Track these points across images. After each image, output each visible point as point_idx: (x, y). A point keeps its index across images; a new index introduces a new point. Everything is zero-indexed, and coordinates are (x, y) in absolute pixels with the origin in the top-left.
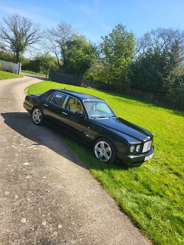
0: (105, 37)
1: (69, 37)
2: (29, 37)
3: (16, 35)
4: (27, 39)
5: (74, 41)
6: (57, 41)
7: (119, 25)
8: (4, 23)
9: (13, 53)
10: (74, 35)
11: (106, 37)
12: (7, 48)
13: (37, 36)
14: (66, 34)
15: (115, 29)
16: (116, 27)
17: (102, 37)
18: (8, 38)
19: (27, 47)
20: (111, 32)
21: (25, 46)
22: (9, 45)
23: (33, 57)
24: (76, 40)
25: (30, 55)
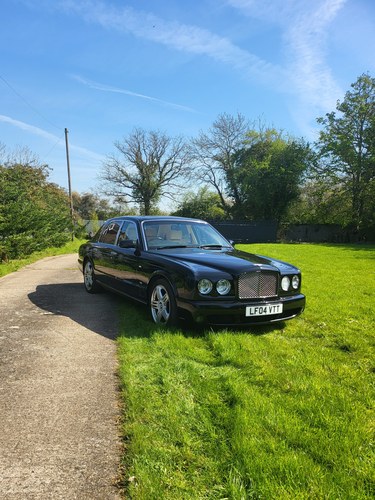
0: (327, 117)
1: (239, 142)
2: (165, 166)
3: (141, 171)
4: (161, 173)
5: (252, 147)
6: (216, 158)
7: (360, 80)
8: (119, 152)
9: (138, 205)
10: (250, 135)
11: (331, 117)
12: (128, 198)
13: (180, 161)
14: (232, 138)
15: (353, 91)
16: (352, 86)
17: (320, 120)
18: (128, 178)
19: (164, 188)
20: (342, 101)
21: (158, 185)
22: (130, 191)
23: (177, 205)
24: (255, 143)
25: (170, 201)
